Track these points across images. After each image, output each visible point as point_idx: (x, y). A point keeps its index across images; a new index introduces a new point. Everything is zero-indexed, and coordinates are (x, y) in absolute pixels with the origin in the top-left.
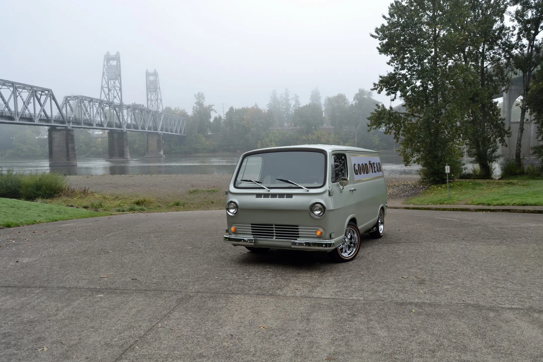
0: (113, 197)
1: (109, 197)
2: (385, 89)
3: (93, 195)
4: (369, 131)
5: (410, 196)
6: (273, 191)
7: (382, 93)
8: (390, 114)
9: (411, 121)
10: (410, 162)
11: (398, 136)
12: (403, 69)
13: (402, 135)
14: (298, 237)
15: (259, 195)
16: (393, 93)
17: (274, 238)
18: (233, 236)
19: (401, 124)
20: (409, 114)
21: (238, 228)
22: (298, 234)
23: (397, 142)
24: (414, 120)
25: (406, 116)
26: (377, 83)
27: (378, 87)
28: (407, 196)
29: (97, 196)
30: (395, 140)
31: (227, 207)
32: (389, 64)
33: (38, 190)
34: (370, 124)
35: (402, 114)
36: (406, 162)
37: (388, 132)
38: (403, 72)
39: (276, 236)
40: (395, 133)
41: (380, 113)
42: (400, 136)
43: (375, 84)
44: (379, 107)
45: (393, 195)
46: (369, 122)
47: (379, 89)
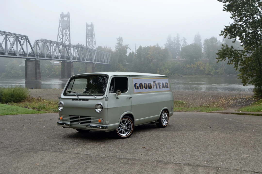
0: (55, 103)
1: (53, 102)
2: (228, 35)
3: (44, 101)
4: (217, 62)
5: (244, 106)
6: (80, 97)
7: (227, 37)
8: (231, 51)
9: (246, 55)
10: (246, 83)
11: (237, 66)
12: (240, 21)
13: (240, 65)
14: (91, 123)
15: (73, 100)
16: (234, 37)
17: (80, 124)
18: (62, 122)
19: (239, 58)
20: (244, 51)
21: (64, 118)
22: (91, 121)
23: (237, 69)
24: (248, 55)
25: (242, 52)
26: (223, 30)
27: (224, 33)
28: (242, 106)
29: (46, 101)
30: (235, 69)
31: (59, 106)
32: (232, 18)
33: (12, 97)
34: (218, 58)
35: (240, 51)
36: (244, 83)
37: (230, 63)
38: (240, 23)
39: (81, 122)
40: (235, 64)
41: (224, 51)
42: (239, 66)
43: (222, 31)
44: (224, 46)
45: (233, 105)
46: (217, 56)
47: (224, 35)
